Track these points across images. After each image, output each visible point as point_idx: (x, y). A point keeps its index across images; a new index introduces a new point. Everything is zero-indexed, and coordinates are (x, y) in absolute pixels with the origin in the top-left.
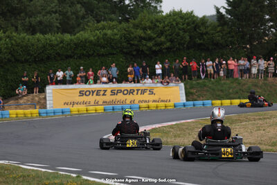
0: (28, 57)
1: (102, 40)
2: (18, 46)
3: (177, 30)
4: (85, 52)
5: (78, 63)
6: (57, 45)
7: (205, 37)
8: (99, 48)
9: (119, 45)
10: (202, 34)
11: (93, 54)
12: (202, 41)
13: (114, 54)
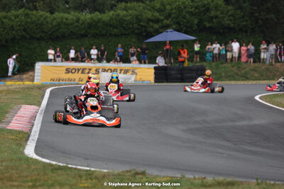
0: (43, 35)
1: (114, 21)
2: (33, 23)
3: (184, 13)
4: (98, 32)
5: (92, 42)
6: (72, 24)
7: (214, 20)
8: (111, 28)
9: (131, 26)
10: (212, 18)
11: (106, 34)
12: (211, 24)
13: (126, 34)
